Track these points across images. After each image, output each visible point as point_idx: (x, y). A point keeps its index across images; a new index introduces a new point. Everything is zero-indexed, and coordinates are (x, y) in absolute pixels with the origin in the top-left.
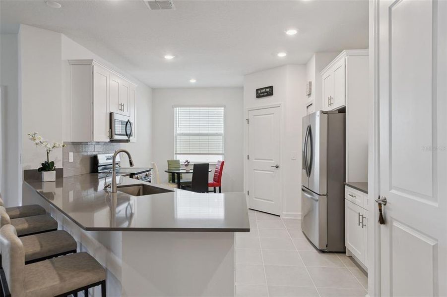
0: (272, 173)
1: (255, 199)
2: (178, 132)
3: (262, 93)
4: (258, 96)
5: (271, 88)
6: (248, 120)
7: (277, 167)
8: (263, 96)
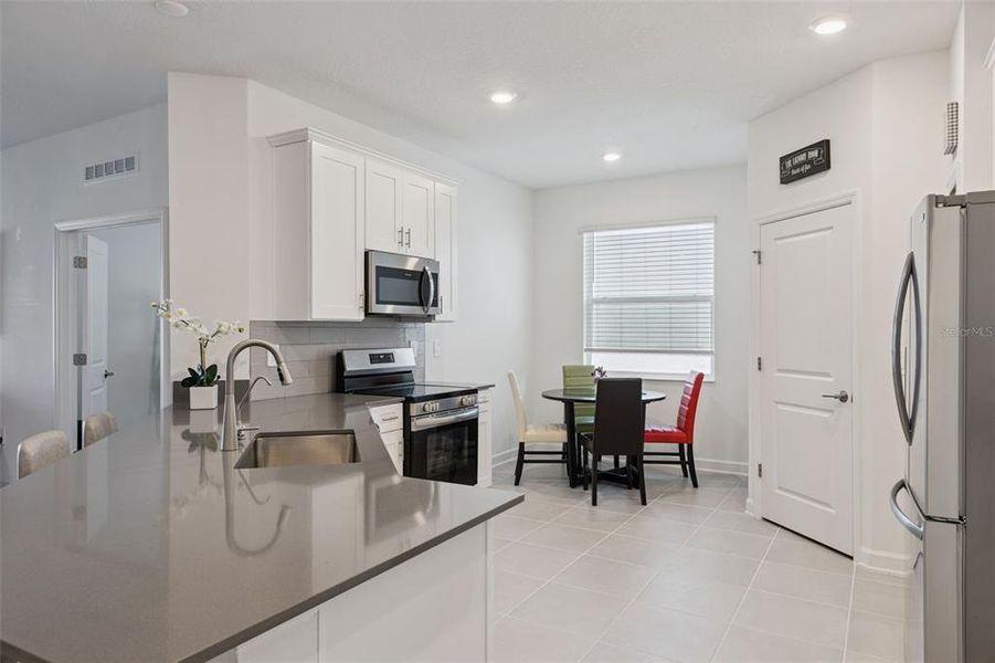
0: (826, 415)
1: (779, 491)
2: (595, 295)
3: (795, 167)
4: (787, 179)
5: (824, 145)
6: (759, 253)
7: (844, 398)
8: (801, 176)
